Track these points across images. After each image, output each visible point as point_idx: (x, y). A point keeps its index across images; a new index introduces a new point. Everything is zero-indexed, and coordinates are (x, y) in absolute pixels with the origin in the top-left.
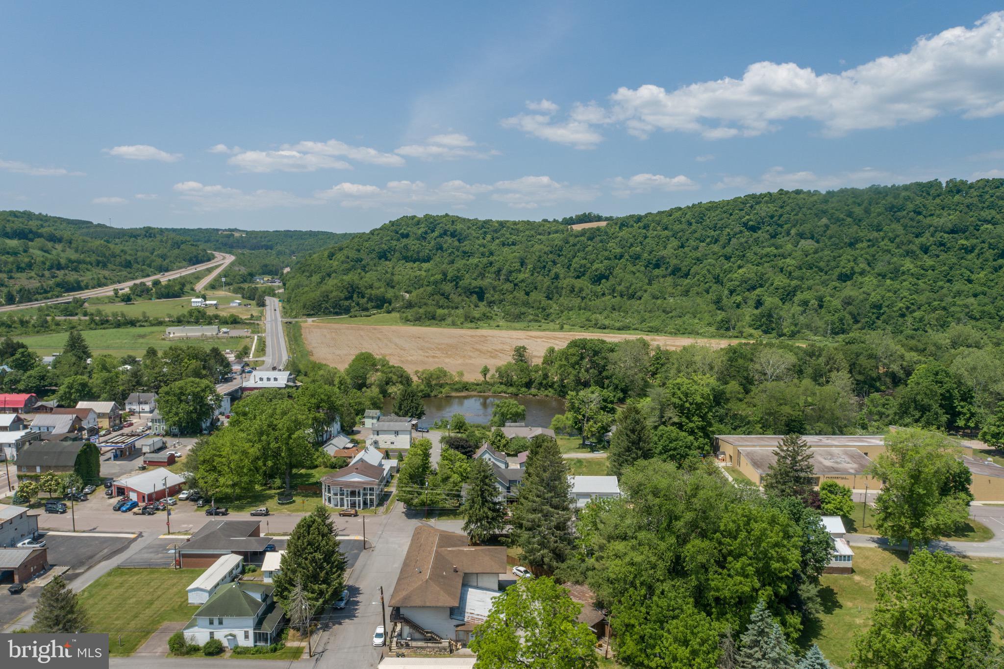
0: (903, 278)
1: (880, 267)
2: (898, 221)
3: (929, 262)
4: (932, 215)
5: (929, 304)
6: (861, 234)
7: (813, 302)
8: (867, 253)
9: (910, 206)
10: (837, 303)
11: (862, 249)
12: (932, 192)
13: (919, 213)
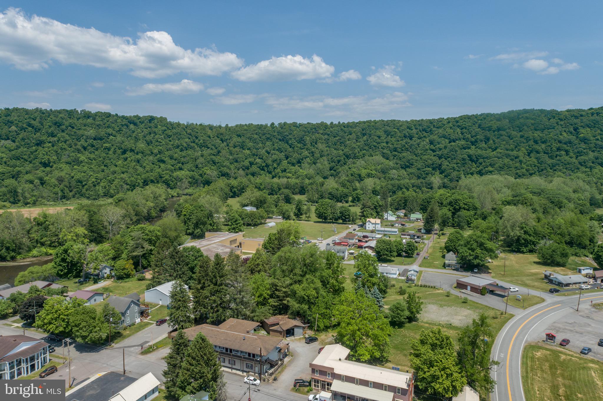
0: (82, 164)
1: (64, 159)
2: (63, 131)
3: (92, 156)
4: (79, 129)
5: (106, 178)
6: (44, 138)
7: (36, 181)
8: (52, 150)
9: (67, 123)
10: (54, 181)
11: (49, 147)
12: (76, 116)
13: (73, 128)
